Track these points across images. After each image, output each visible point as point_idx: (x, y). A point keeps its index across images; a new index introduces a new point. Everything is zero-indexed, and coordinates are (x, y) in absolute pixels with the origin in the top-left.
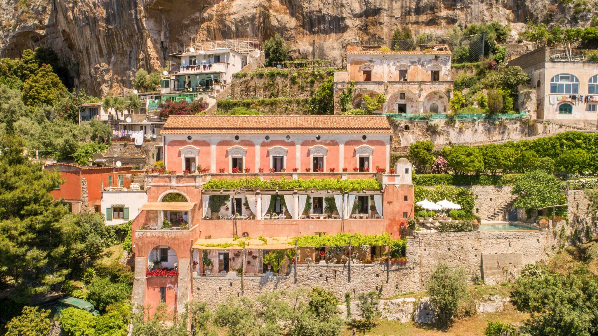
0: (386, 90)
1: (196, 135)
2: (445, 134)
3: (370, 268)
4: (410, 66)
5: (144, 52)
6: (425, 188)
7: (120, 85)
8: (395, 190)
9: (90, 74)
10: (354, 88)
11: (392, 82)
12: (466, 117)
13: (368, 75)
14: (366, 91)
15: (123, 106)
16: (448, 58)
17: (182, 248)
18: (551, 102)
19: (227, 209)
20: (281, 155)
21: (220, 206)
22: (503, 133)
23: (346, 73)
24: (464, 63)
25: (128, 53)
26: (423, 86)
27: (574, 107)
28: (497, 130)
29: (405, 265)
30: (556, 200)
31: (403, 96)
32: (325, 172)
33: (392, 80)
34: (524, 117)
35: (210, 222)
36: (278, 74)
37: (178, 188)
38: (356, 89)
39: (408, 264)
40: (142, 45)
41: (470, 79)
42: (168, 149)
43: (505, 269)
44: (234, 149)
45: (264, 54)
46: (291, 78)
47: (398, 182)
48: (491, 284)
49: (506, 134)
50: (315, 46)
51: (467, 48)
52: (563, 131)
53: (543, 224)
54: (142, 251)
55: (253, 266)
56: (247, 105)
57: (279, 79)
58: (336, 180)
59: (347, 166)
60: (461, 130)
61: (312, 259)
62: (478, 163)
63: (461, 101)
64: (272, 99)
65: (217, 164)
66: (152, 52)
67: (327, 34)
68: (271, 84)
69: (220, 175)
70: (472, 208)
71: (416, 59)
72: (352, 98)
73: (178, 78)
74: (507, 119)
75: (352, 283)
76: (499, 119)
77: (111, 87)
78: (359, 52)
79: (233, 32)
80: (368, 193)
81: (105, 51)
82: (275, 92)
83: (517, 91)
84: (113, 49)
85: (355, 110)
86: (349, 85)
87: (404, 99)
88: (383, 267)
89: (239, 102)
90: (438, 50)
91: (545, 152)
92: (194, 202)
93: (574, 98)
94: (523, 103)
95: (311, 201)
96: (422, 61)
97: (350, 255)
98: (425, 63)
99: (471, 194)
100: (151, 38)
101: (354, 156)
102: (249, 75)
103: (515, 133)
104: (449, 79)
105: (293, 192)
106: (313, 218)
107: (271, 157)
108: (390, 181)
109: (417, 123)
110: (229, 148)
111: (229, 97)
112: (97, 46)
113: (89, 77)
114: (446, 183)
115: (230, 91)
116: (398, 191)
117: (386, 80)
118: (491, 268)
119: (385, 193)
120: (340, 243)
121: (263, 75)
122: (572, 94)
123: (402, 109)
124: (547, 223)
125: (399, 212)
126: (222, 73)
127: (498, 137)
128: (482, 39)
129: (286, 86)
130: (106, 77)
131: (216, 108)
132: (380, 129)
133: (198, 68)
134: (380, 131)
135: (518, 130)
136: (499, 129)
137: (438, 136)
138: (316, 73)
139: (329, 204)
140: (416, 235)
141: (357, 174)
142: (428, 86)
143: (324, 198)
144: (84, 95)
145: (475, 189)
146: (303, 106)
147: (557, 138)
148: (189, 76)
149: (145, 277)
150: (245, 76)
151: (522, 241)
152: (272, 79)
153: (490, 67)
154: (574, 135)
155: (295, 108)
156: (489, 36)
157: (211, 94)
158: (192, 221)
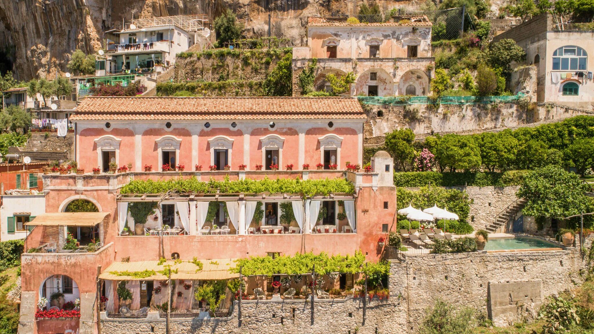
0: (354, 68)
1: (116, 120)
2: (426, 121)
3: (340, 304)
4: (382, 40)
5: (83, 32)
6: (407, 190)
7: (58, 69)
8: (372, 194)
9: (26, 57)
10: (316, 67)
11: (361, 59)
12: (451, 100)
13: (332, 51)
14: (331, 70)
15: (50, 91)
16: (427, 30)
17: (86, 278)
18: (554, 81)
19: (156, 218)
20: (225, 148)
21: (146, 215)
22: (496, 119)
23: (307, 48)
24: (441, 41)
25: (67, 32)
26: (398, 64)
27: (580, 86)
28: (489, 115)
29: (387, 301)
30: (583, 207)
31: (374, 76)
32: (281, 169)
33: (361, 56)
34: (522, 99)
35: (128, 239)
36: (229, 53)
37: (86, 193)
38: (318, 68)
39: (391, 299)
40: (81, 24)
41: (449, 58)
42: (81, 140)
43: (519, 304)
44: (164, 139)
45: (214, 34)
46: (243, 59)
47: (375, 182)
48: (501, 326)
49: (500, 120)
50: (271, 25)
51: (444, 23)
52: (569, 115)
53: (568, 240)
54: (30, 284)
55: (186, 298)
56: (192, 90)
57: (229, 60)
58: (295, 181)
59: (308, 162)
60: (445, 116)
61: (263, 289)
62: (475, 157)
63: (445, 80)
64: (221, 82)
65: (142, 160)
66: (93, 32)
67: (284, 11)
68: (220, 66)
69: (146, 174)
70: (466, 217)
71: (389, 33)
72: (314, 79)
73: (115, 59)
74: (501, 102)
75: (315, 326)
76: (491, 102)
77: (49, 72)
78: (323, 24)
79: (181, 9)
80: (337, 198)
81: (42, 31)
82: (225, 74)
83: (509, 68)
84: (50, 28)
85: (317, 93)
86: (311, 63)
87: (376, 80)
88: (358, 303)
89: (182, 85)
90: (415, 21)
91: (550, 142)
92: (106, 211)
93: (581, 75)
94: (518, 83)
95: (263, 208)
96: (397, 34)
97: (313, 287)
98: (401, 37)
99: (466, 198)
100: (91, 16)
101: (318, 148)
102: (195, 54)
103: (510, 119)
104: (429, 55)
105: (238, 197)
106: (265, 232)
107: (212, 151)
108: (365, 182)
109: (393, 108)
110: (159, 139)
111: (172, 80)
112: (34, 25)
113: (26, 61)
114: (434, 184)
115: (173, 74)
116: (375, 196)
117: (354, 57)
118: (501, 304)
119: (359, 199)
120: (300, 270)
121: (211, 55)
122: (578, 70)
123: (373, 91)
124: (573, 238)
125: (377, 224)
126: (165, 52)
127: (489, 125)
128: (462, 13)
129: (237, 68)
130: (44, 61)
131: (155, 92)
132: (350, 113)
133: (138, 47)
134: (350, 116)
135: (514, 115)
136: (492, 114)
137: (417, 124)
138: (272, 52)
139: (286, 212)
140: (402, 258)
141: (322, 172)
142: (405, 63)
143: (279, 204)
144: (11, 80)
145: (471, 191)
146: (256, 90)
147: (565, 124)
148: (128, 56)
149: (34, 320)
150: (190, 55)
151: (541, 264)
152: (221, 60)
153: (472, 45)
154: (585, 120)
155: (248, 93)
156: (469, 9)
157: (151, 76)
158: (105, 238)
